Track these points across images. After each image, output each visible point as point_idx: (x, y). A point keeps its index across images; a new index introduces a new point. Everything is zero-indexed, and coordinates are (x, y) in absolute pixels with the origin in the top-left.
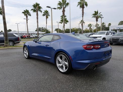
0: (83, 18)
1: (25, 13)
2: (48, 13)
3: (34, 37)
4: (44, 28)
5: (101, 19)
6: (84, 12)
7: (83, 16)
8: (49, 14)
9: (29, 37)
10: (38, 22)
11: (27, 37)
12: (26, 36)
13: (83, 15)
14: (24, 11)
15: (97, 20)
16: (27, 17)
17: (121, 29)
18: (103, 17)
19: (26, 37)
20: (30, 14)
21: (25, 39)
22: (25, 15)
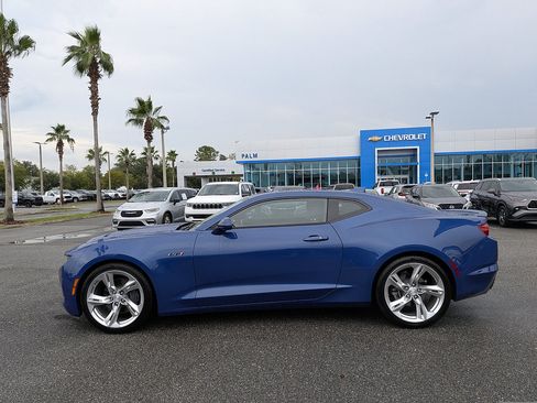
0: (95, 120)
5: (163, 132)
6: (100, 95)
7: (95, 113)
13: (95, 105)
15: (149, 137)
17: (216, 173)
18: (168, 128)
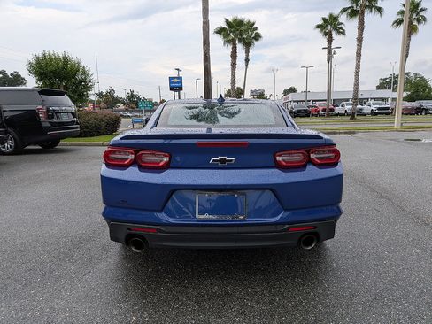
1: (327, 26)
2: (422, 10)
3: (348, 112)
4: (412, 75)
8: (422, 13)
9: (329, 113)
10: (359, 54)
11: (324, 110)
12: (321, 108)
14: (321, 22)
16: (330, 40)
19: (321, 112)
20: (341, 28)
21: (318, 118)
22: (326, 34)
